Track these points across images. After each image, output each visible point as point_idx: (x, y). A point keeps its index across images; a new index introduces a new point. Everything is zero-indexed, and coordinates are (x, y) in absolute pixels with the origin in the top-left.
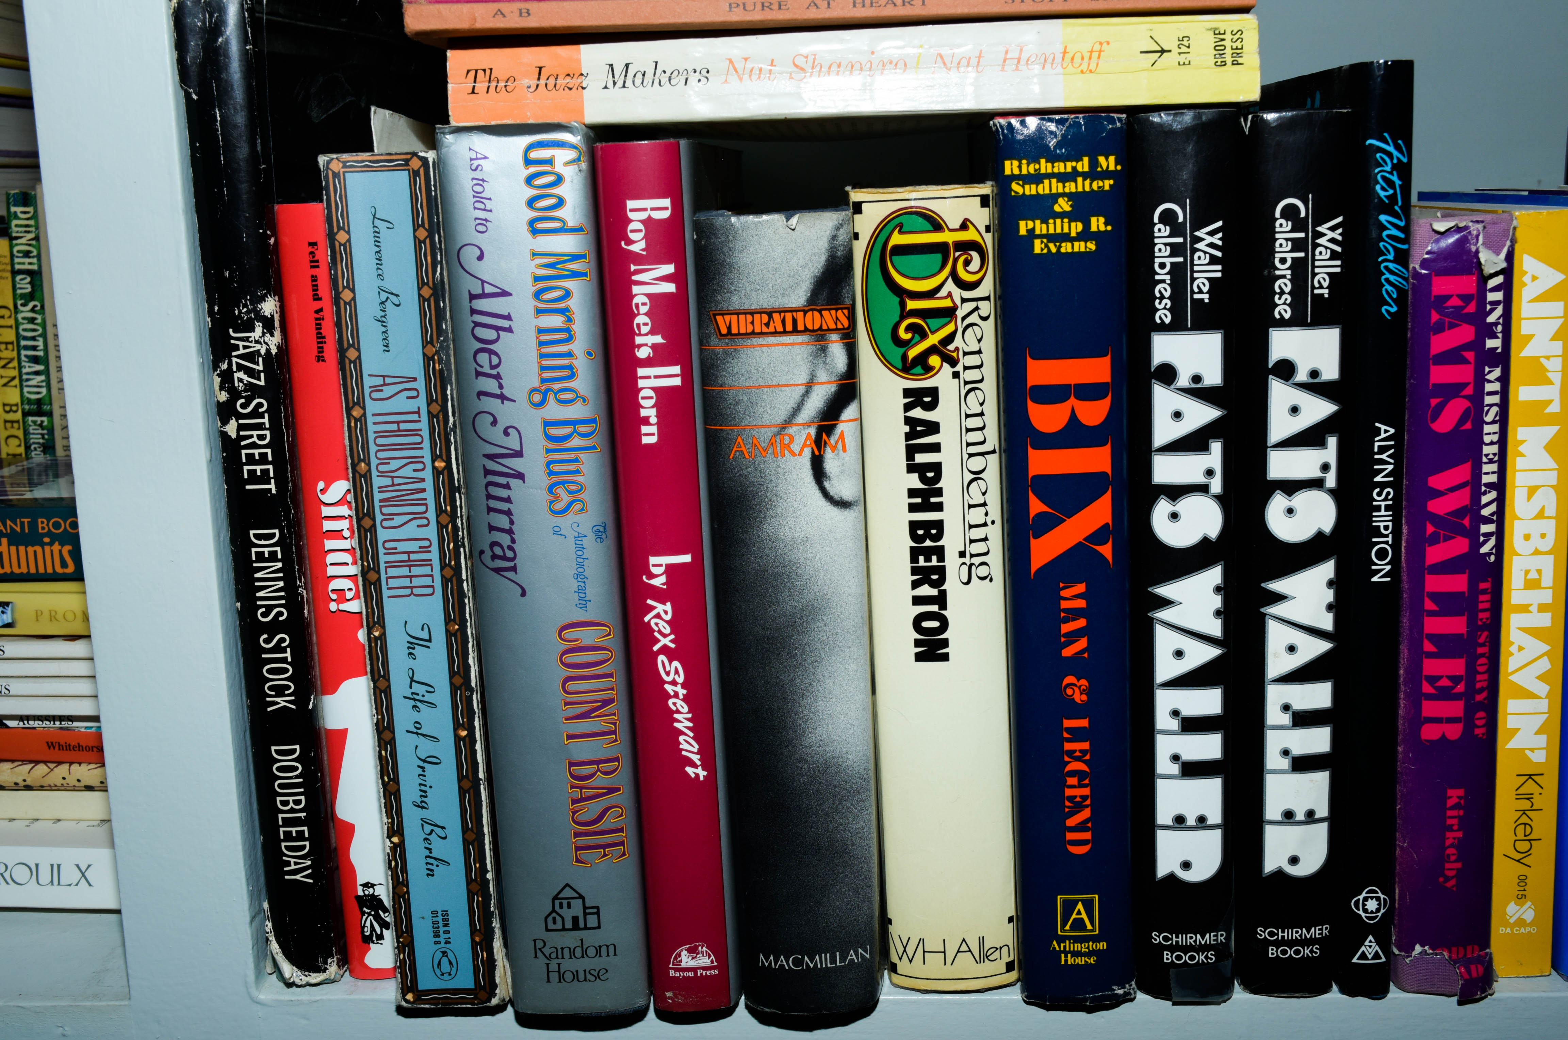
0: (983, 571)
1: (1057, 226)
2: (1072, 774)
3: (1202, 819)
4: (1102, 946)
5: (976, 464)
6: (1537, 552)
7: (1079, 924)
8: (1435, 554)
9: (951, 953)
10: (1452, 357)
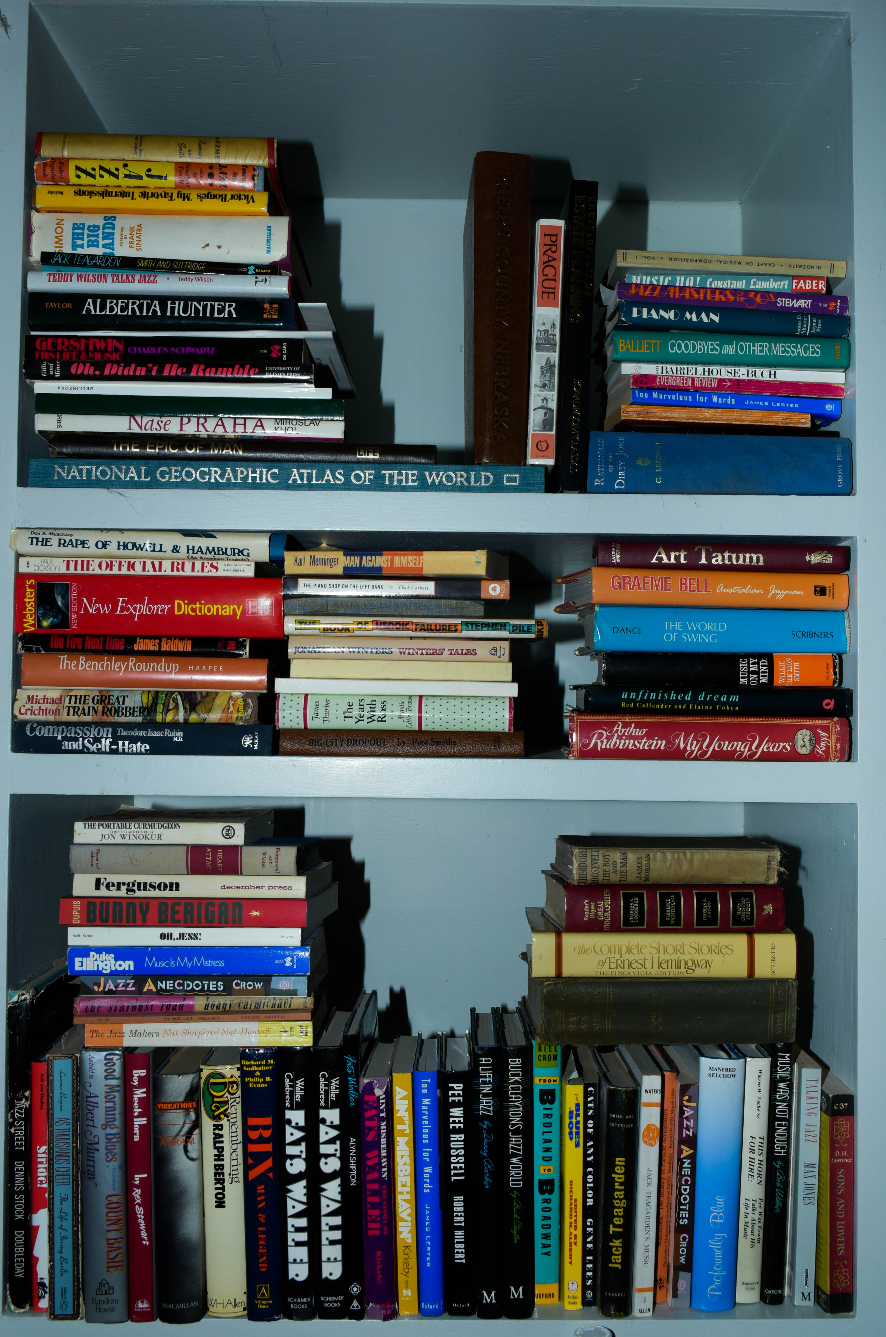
0: (236, 1180)
1: (256, 1080)
2: (261, 1245)
3: (301, 1260)
4: (271, 1302)
5: (234, 1147)
6: (405, 1176)
7: (263, 1295)
8: (370, 1177)
9: (225, 1305)
10: (371, 1118)
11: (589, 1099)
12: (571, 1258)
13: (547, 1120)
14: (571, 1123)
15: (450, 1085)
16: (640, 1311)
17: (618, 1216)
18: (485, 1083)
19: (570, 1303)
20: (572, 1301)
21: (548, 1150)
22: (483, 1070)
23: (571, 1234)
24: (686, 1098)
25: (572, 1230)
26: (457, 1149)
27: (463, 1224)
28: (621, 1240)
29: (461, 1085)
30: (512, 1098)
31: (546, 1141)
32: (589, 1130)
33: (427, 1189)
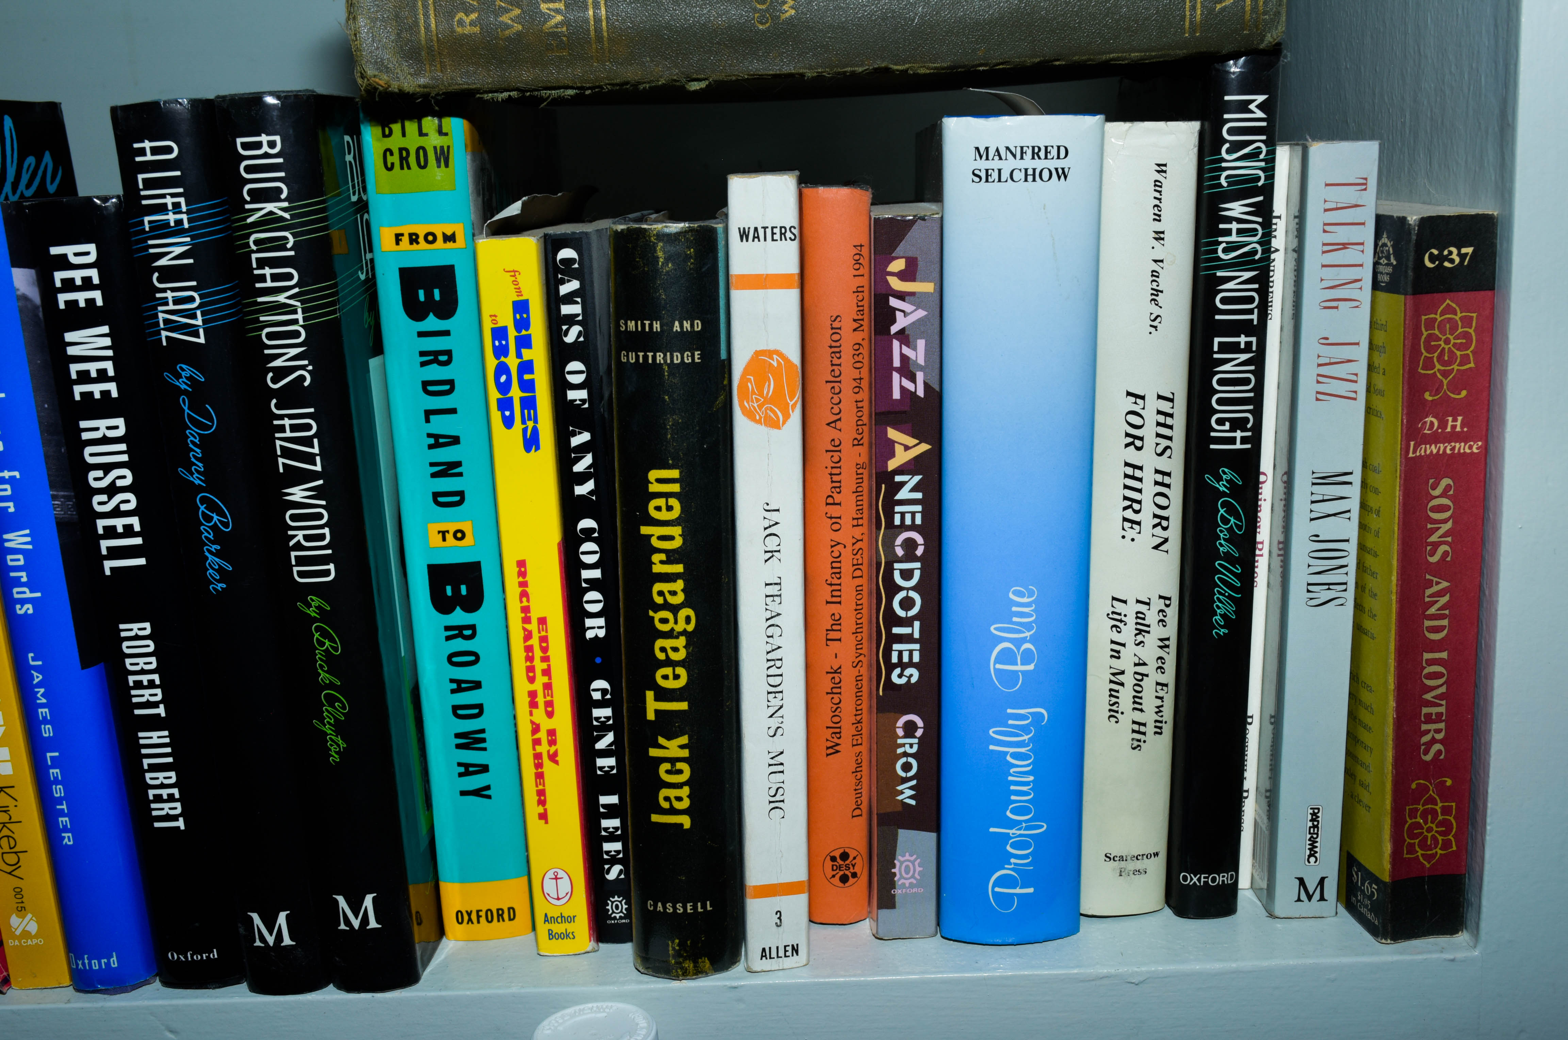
11: (564, 289)
12: (542, 803)
13: (435, 372)
14: (502, 369)
15: (55, 251)
16: (764, 954)
17: (669, 663)
18: (162, 230)
19: (551, 935)
20: (558, 928)
21: (448, 469)
22: (150, 184)
23: (536, 729)
24: (898, 265)
25: (539, 715)
26: (107, 468)
27: (161, 711)
28: (684, 740)
29: (91, 248)
30: (262, 278)
31: (438, 441)
32: (572, 395)
33: (23, 602)
